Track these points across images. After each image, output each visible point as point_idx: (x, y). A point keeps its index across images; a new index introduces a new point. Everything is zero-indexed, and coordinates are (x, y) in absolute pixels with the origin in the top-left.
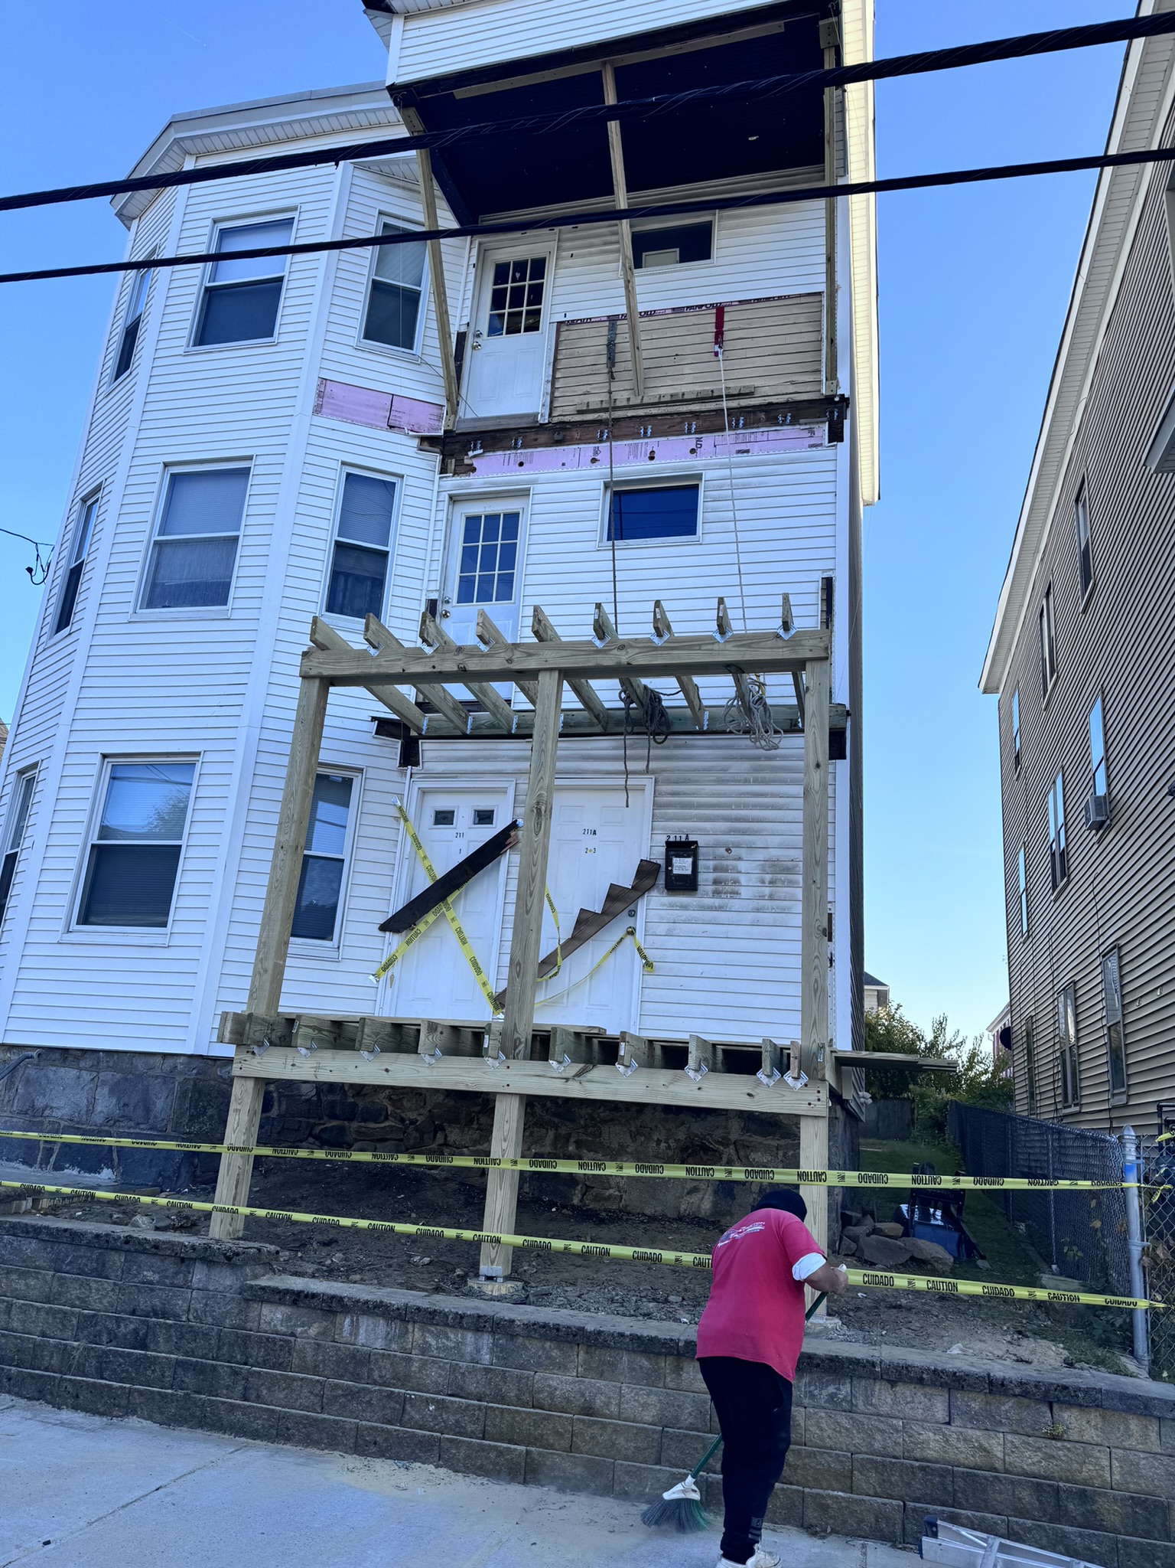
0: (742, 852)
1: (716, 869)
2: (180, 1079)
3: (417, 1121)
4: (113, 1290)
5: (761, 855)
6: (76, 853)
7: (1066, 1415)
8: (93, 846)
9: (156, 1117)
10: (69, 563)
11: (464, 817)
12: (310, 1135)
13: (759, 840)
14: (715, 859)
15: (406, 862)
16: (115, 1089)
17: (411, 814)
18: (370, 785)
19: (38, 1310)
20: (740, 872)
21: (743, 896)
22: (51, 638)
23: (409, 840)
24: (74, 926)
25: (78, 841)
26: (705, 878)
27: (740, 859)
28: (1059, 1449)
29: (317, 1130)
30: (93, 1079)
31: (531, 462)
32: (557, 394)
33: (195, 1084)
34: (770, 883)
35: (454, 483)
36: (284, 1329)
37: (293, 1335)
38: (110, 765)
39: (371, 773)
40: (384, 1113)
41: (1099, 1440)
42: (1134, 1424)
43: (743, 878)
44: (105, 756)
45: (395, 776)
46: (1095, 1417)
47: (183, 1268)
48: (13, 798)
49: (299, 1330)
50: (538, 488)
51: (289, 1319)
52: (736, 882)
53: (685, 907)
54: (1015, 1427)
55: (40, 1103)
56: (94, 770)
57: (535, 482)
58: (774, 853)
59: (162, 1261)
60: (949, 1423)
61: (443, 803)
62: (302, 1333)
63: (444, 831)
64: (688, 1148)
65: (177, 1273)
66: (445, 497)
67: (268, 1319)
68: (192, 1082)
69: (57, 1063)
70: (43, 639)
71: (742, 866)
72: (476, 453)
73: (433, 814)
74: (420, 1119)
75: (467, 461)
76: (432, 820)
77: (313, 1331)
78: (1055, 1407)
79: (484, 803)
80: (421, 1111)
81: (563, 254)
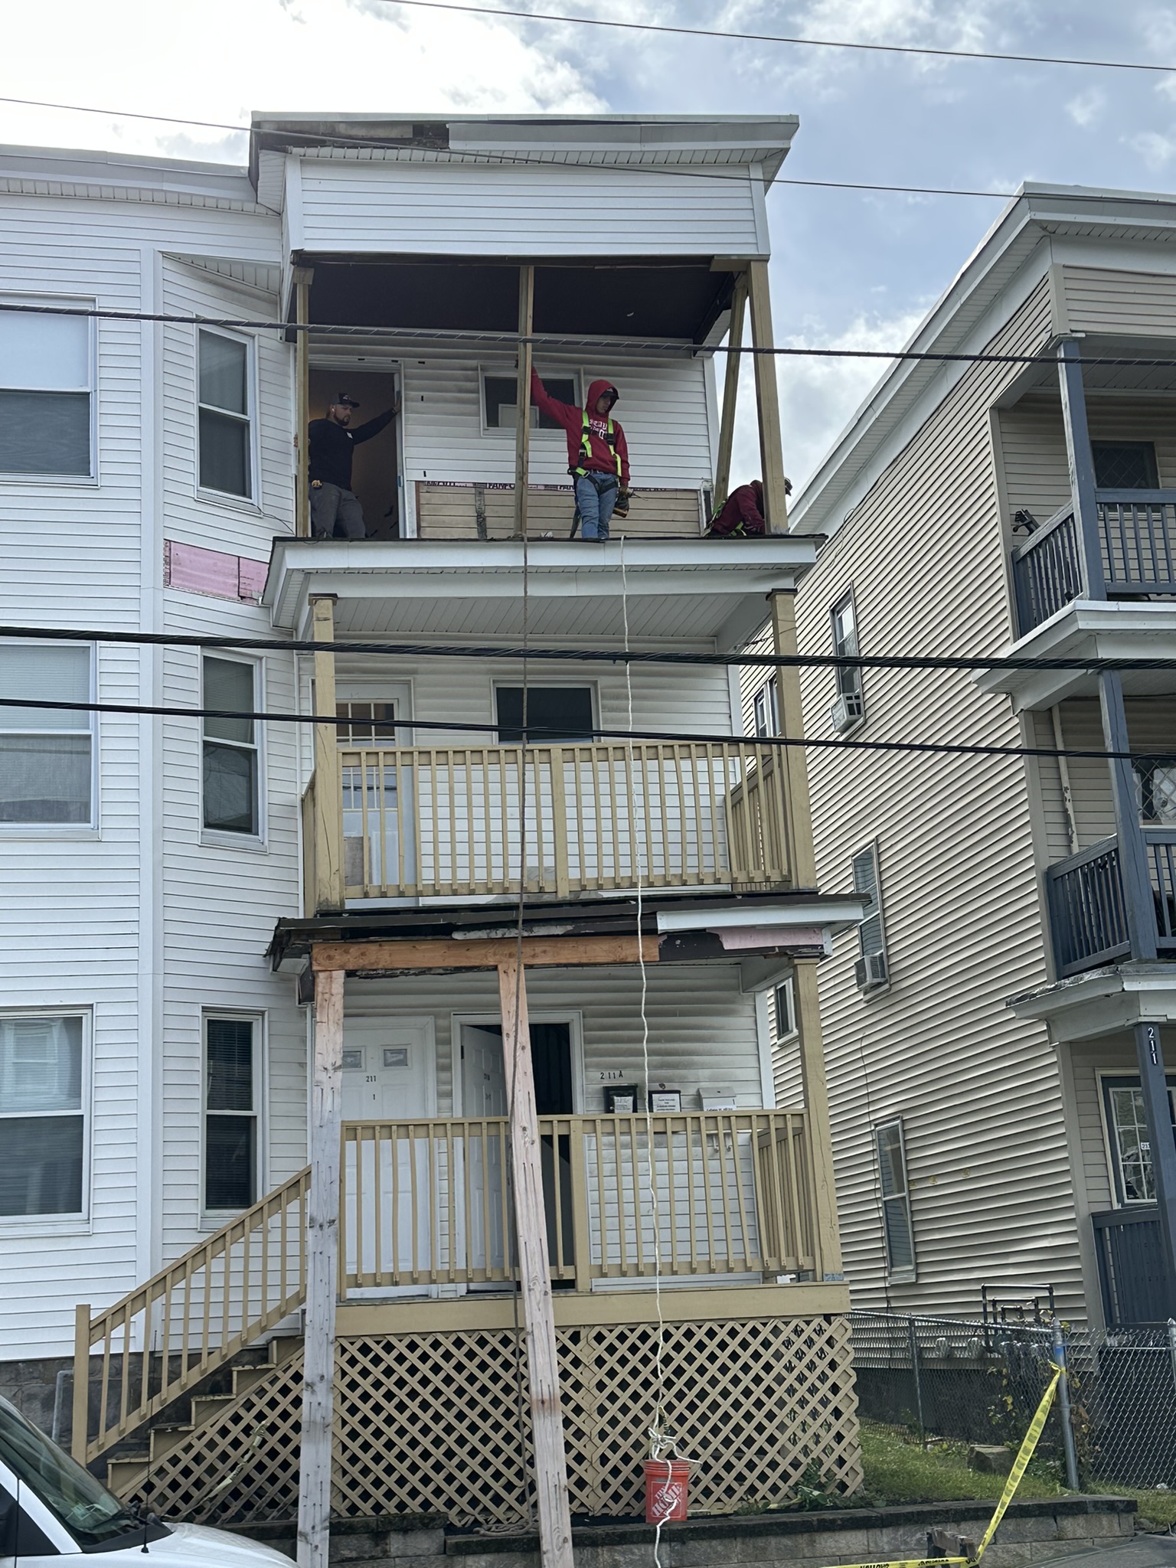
5: (693, 1090)
7: (1065, 1522)
11: (373, 1058)
13: (690, 1075)
18: (274, 1029)
28: (1063, 1545)
39: (271, 1015)
41: (1084, 1535)
42: (1105, 1520)
45: (297, 1016)
46: (1081, 1520)
50: (419, 679)
54: (1035, 1538)
57: (414, 672)
60: (995, 1543)
63: (354, 1074)
66: (308, 682)
78: (1058, 1519)
79: (394, 1041)
81: (413, 394)
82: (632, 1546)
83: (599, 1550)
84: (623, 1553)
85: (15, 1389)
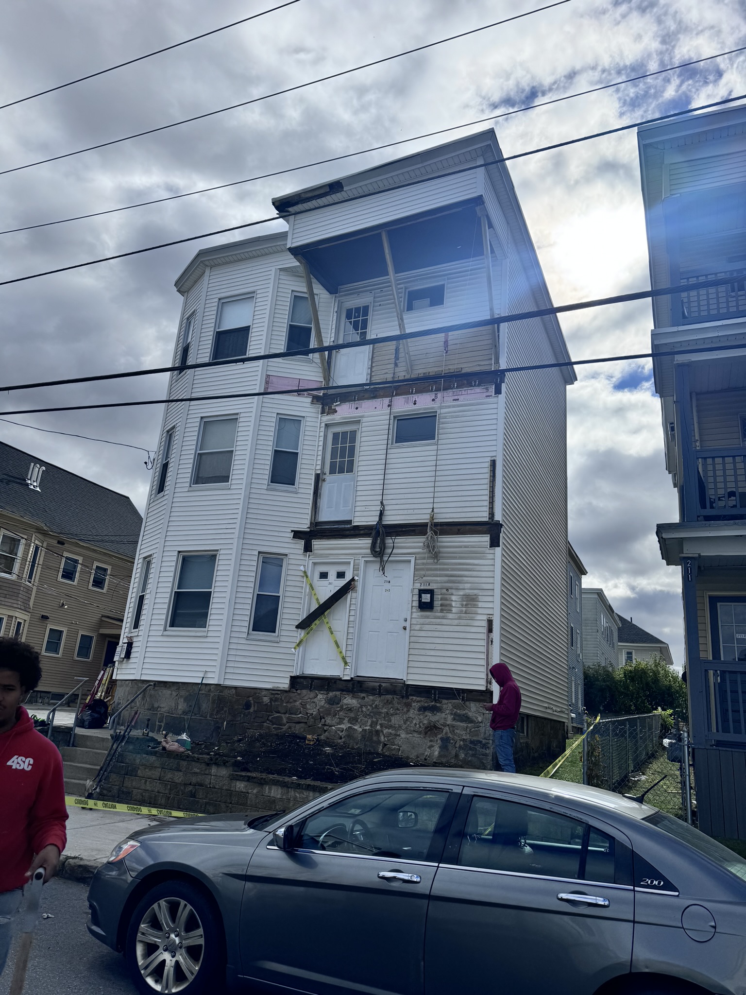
0: (454, 592)
1: (441, 599)
2: (212, 695)
3: (313, 714)
4: (183, 775)
5: (461, 593)
6: (168, 595)
8: (175, 592)
9: (202, 711)
10: (162, 461)
11: (332, 575)
12: (268, 719)
13: (461, 586)
14: (441, 594)
15: (307, 597)
16: (186, 699)
17: (309, 574)
18: (291, 562)
19: (156, 782)
20: (452, 601)
21: (453, 612)
22: (155, 496)
23: (308, 586)
24: (168, 628)
25: (169, 590)
26: (437, 603)
27: (452, 594)
29: (270, 718)
30: (177, 695)
31: (361, 407)
32: (373, 374)
33: (218, 697)
34: (466, 605)
35: (327, 418)
36: (244, 790)
37: (248, 793)
38: (182, 556)
39: (291, 556)
40: (299, 710)
43: (454, 604)
44: (179, 552)
45: (302, 557)
47: (208, 767)
48: (142, 570)
49: (250, 791)
50: (364, 420)
51: (246, 787)
52: (451, 606)
53: (427, 617)
55: (156, 705)
56: (175, 558)
57: (363, 417)
58: (467, 591)
59: (201, 765)
61: (324, 569)
62: (251, 792)
63: (324, 582)
64: (428, 727)
65: (206, 769)
66: (323, 425)
67: (239, 787)
68: (217, 696)
69: (162, 688)
70: (153, 496)
71: (454, 598)
72: (337, 404)
73: (319, 574)
74: (314, 713)
75: (333, 408)
76: (319, 576)
77: (255, 791)
79: (341, 569)
80: (315, 710)
81: (377, 304)
82: (303, 791)
83: (290, 790)
84: (299, 793)
85: (178, 693)
